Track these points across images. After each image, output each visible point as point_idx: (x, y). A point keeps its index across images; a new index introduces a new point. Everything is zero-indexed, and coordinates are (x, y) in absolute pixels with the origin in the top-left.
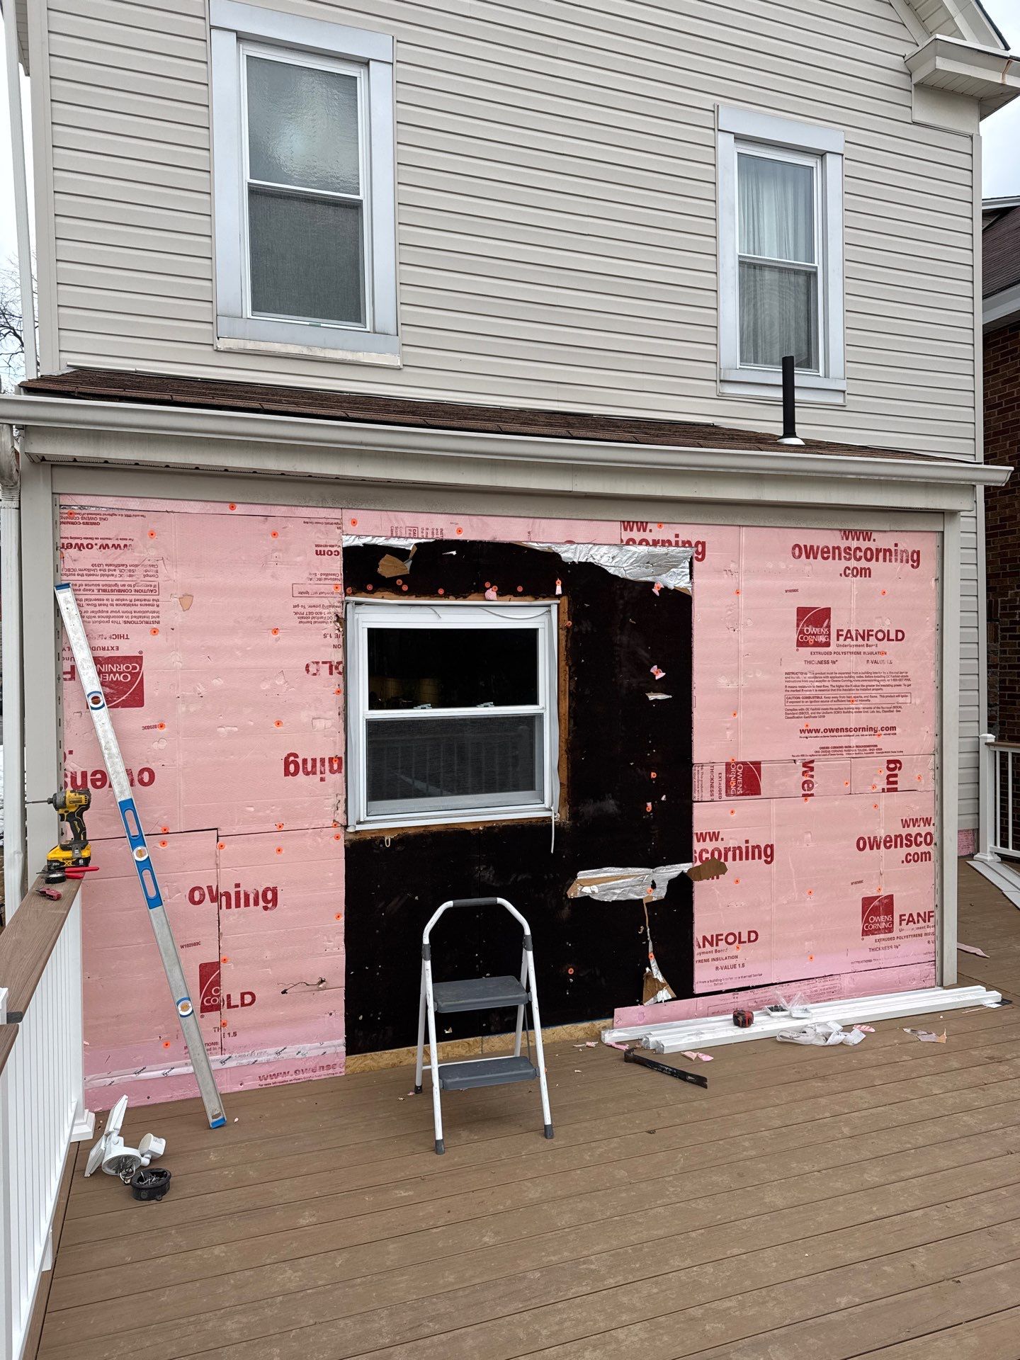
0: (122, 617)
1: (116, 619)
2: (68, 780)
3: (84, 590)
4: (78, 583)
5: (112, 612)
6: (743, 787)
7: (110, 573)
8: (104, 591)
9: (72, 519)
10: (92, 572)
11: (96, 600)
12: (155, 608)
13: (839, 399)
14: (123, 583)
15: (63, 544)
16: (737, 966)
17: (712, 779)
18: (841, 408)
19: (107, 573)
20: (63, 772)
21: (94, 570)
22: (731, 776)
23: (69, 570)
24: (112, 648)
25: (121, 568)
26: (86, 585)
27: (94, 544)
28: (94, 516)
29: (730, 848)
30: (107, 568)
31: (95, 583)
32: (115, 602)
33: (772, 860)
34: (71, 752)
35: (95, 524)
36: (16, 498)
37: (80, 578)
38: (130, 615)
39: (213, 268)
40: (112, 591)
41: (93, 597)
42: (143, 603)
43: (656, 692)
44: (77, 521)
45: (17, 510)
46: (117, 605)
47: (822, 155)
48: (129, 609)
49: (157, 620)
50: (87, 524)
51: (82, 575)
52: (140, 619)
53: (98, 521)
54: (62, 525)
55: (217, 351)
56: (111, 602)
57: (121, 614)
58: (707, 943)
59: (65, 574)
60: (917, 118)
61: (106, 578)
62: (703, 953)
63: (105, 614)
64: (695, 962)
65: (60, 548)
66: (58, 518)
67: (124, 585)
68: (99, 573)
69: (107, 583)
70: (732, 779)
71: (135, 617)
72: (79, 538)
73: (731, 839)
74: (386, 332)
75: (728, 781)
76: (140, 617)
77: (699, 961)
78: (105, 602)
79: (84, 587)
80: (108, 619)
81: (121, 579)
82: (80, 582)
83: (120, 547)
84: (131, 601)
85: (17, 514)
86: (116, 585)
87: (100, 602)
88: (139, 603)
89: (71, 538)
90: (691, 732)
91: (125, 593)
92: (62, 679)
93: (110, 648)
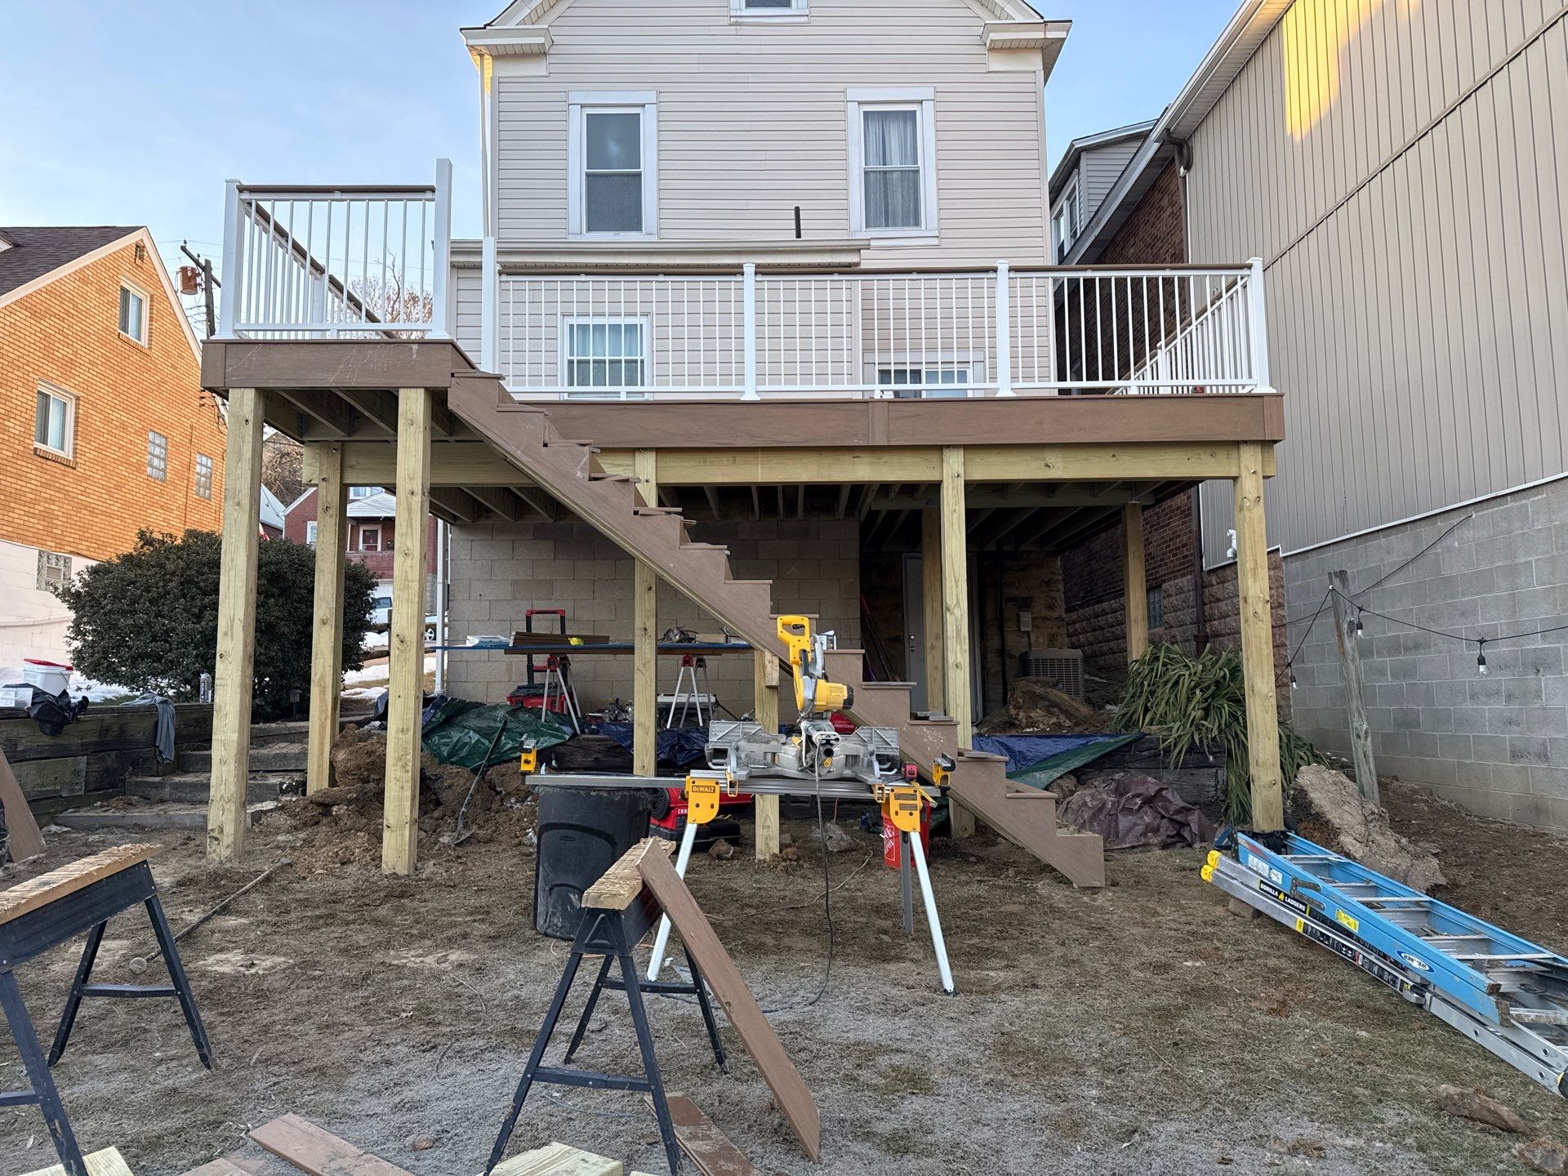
13: (935, 242)
18: (936, 247)
47: (921, 102)
60: (991, 70)
74: (651, 233)
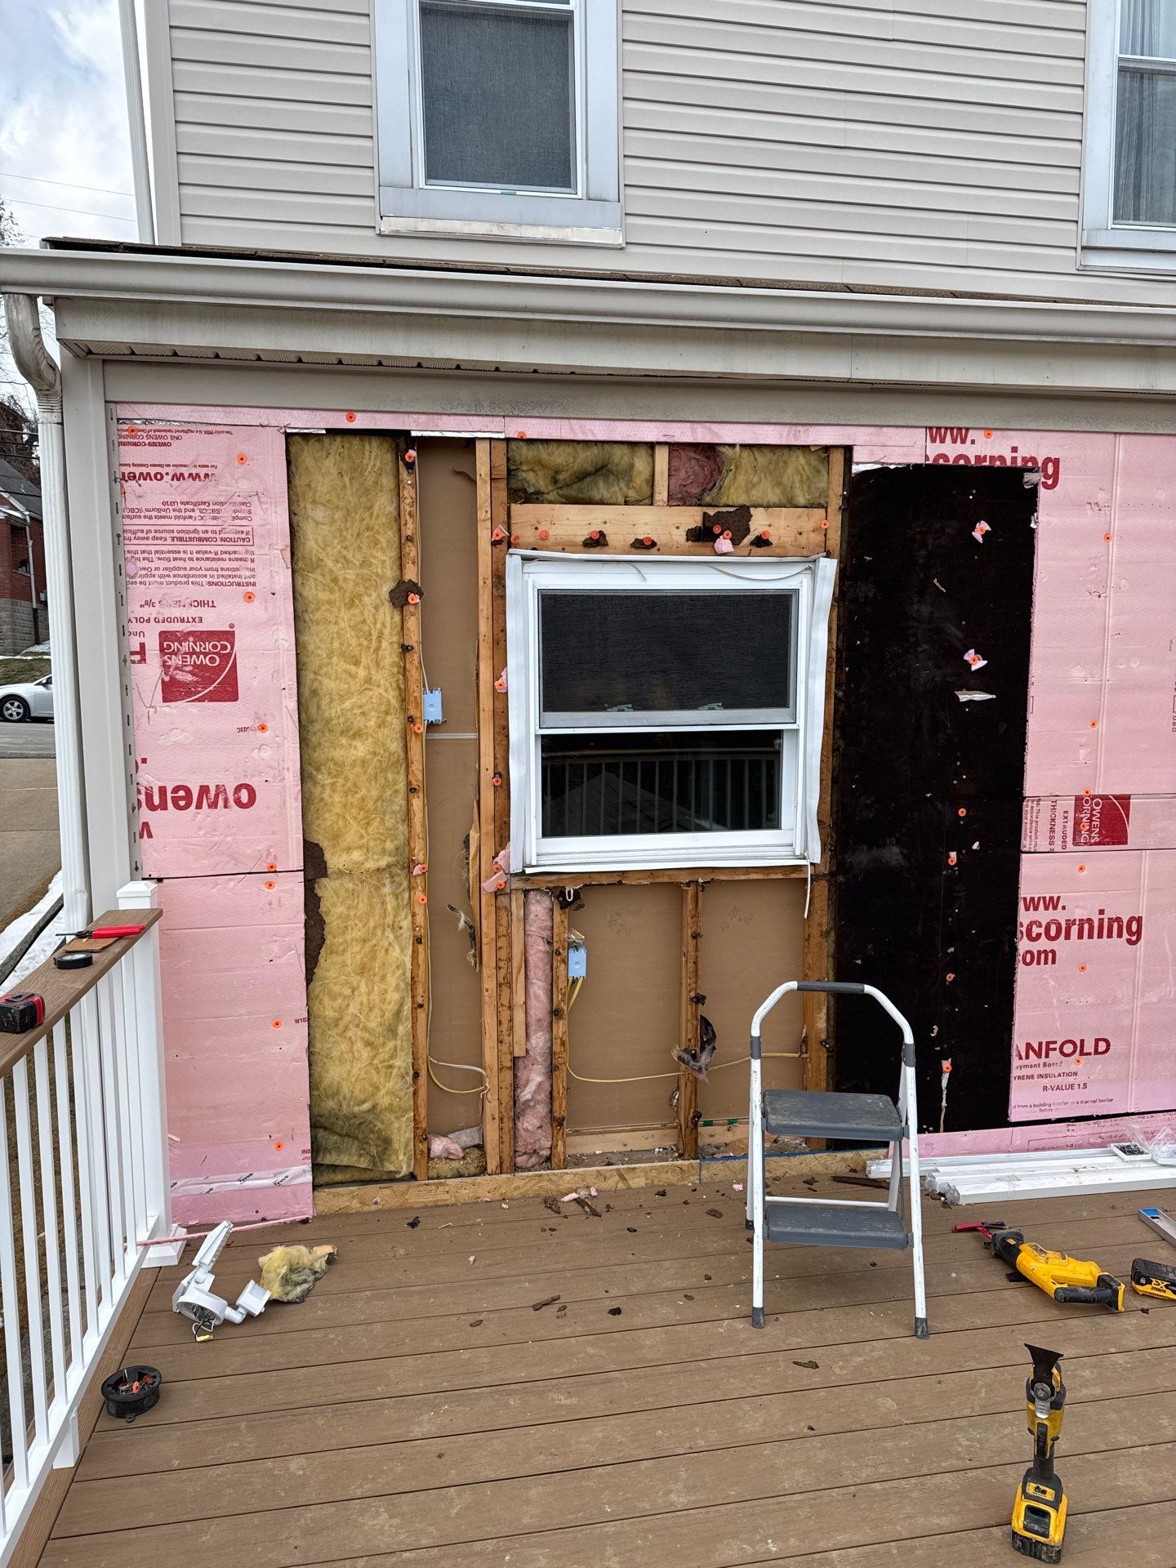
0: (205, 576)
1: (197, 580)
2: (143, 797)
3: (154, 538)
4: (145, 528)
5: (191, 569)
6: (1100, 833)
7: (188, 514)
8: (181, 539)
9: (135, 437)
10: (163, 514)
11: (169, 552)
12: (249, 564)
14: (204, 528)
15: (123, 474)
16: (1076, 1087)
17: (1053, 820)
19: (183, 514)
20: (135, 787)
21: (165, 510)
22: (1083, 815)
23: (132, 510)
24: (194, 620)
25: (202, 507)
26: (156, 531)
27: (164, 474)
28: (163, 434)
29: (1075, 920)
30: (183, 507)
31: (167, 528)
32: (195, 556)
33: (1138, 939)
34: (144, 761)
35: (164, 444)
36: (57, 408)
37: (147, 521)
38: (215, 573)
39: (374, 122)
40: (191, 539)
41: (165, 548)
42: (233, 556)
43: (970, 689)
44: (141, 441)
45: (60, 426)
46: (198, 559)
48: (214, 565)
49: (252, 580)
50: (154, 444)
51: (150, 518)
52: (229, 580)
53: (169, 440)
54: (122, 447)
55: (379, 235)
56: (190, 556)
57: (204, 572)
58: (1031, 1053)
59: (128, 517)
61: (181, 521)
62: (1026, 1066)
63: (182, 572)
64: (1012, 1079)
65: (119, 479)
66: (115, 438)
67: (207, 532)
68: (173, 514)
69: (184, 528)
70: (1084, 820)
71: (223, 576)
72: (144, 465)
73: (1077, 907)
74: (604, 198)
75: (1077, 823)
76: (229, 576)
77: (1019, 1078)
78: (182, 555)
79: (153, 534)
80: (186, 580)
81: (201, 522)
82: (148, 528)
83: (199, 477)
84: (216, 553)
85: (60, 431)
86: (195, 531)
87: (175, 555)
88: (226, 556)
89: (134, 465)
90: (1024, 750)
91: (208, 543)
92: (128, 663)
93: (191, 620)
